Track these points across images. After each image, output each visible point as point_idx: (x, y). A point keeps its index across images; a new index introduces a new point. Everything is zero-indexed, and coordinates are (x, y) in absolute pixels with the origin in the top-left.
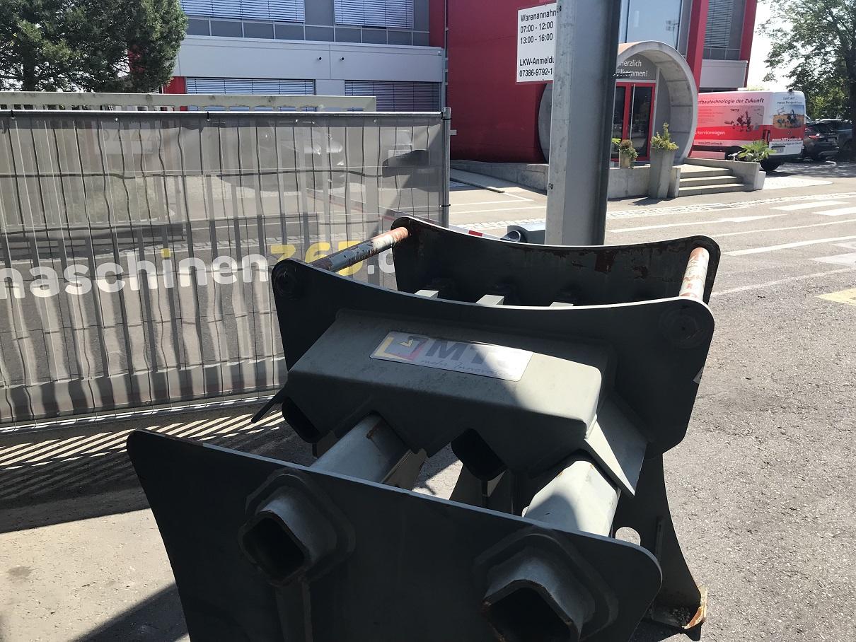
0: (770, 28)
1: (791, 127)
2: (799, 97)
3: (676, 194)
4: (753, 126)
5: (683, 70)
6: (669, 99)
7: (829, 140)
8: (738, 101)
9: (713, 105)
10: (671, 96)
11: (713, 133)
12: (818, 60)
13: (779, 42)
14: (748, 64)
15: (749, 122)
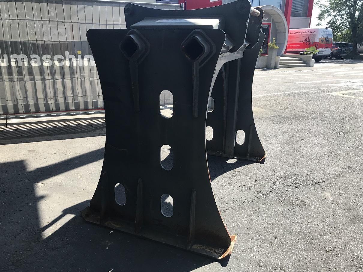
0: (319, 3)
1: (326, 43)
2: (330, 31)
3: (278, 67)
4: (311, 43)
5: (282, 18)
6: (276, 30)
7: (343, 50)
8: (305, 32)
9: (295, 34)
10: (277, 29)
11: (295, 46)
12: (339, 18)
13: (323, 9)
14: (311, 19)
15: (309, 41)
